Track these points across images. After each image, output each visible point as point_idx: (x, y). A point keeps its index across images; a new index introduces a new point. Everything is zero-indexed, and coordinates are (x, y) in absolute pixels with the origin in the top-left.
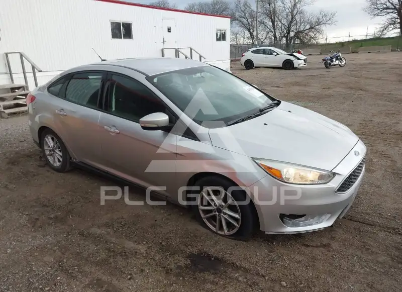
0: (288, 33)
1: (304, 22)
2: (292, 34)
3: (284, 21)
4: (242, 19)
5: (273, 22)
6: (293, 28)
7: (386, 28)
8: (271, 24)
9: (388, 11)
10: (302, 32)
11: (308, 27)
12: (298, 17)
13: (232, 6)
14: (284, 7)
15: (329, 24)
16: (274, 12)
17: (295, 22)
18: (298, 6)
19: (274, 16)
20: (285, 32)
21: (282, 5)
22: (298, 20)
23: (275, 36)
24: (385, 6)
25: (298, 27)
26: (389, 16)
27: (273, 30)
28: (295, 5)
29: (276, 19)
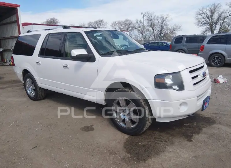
0: (160, 34)
1: (168, 29)
2: (162, 35)
3: (158, 29)
4: (139, 28)
5: (153, 30)
6: (163, 32)
7: (205, 32)
8: (152, 30)
9: (206, 24)
10: (166, 34)
11: (169, 32)
12: (165, 27)
13: (134, 22)
14: (158, 23)
15: (179, 30)
16: (154, 25)
17: (163, 29)
18: (165, 22)
19: (154, 26)
20: (159, 34)
21: (157, 21)
22: (165, 28)
23: (154, 36)
24: (204, 22)
25: (165, 32)
26: (206, 27)
27: (153, 33)
28: (163, 21)
29: (155, 28)
